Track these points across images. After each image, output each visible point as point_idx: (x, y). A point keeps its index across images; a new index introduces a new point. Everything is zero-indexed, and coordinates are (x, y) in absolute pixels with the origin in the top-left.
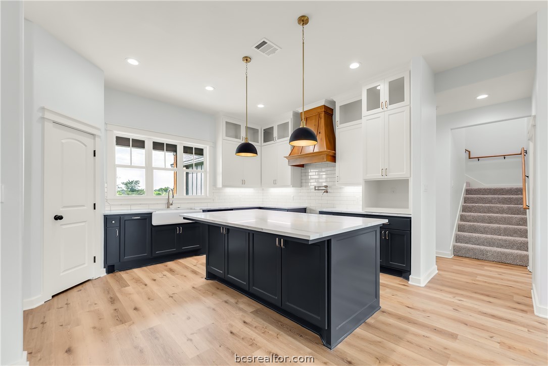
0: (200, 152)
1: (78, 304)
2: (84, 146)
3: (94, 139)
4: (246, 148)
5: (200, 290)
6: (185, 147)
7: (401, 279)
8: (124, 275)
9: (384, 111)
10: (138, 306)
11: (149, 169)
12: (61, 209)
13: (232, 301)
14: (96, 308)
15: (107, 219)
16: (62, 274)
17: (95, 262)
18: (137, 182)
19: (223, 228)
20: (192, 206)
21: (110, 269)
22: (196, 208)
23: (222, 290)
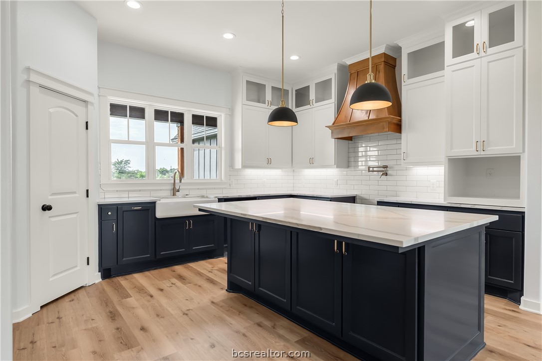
0: (212, 122)
1: (72, 318)
2: (75, 117)
3: (87, 107)
4: (282, 115)
5: (221, 306)
6: (194, 117)
7: (505, 301)
8: (123, 281)
9: (481, 57)
10: (146, 325)
11: (150, 145)
12: (50, 197)
13: (267, 323)
14: (94, 325)
15: (102, 209)
16: (51, 279)
17: (88, 264)
18: (127, 162)
19: (252, 224)
20: (203, 193)
21: (106, 273)
22: (209, 196)
23: (251, 307)
